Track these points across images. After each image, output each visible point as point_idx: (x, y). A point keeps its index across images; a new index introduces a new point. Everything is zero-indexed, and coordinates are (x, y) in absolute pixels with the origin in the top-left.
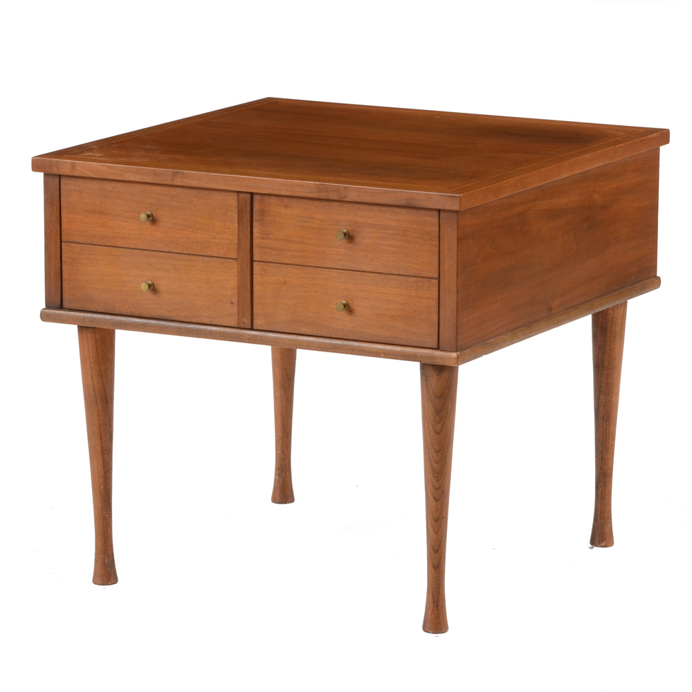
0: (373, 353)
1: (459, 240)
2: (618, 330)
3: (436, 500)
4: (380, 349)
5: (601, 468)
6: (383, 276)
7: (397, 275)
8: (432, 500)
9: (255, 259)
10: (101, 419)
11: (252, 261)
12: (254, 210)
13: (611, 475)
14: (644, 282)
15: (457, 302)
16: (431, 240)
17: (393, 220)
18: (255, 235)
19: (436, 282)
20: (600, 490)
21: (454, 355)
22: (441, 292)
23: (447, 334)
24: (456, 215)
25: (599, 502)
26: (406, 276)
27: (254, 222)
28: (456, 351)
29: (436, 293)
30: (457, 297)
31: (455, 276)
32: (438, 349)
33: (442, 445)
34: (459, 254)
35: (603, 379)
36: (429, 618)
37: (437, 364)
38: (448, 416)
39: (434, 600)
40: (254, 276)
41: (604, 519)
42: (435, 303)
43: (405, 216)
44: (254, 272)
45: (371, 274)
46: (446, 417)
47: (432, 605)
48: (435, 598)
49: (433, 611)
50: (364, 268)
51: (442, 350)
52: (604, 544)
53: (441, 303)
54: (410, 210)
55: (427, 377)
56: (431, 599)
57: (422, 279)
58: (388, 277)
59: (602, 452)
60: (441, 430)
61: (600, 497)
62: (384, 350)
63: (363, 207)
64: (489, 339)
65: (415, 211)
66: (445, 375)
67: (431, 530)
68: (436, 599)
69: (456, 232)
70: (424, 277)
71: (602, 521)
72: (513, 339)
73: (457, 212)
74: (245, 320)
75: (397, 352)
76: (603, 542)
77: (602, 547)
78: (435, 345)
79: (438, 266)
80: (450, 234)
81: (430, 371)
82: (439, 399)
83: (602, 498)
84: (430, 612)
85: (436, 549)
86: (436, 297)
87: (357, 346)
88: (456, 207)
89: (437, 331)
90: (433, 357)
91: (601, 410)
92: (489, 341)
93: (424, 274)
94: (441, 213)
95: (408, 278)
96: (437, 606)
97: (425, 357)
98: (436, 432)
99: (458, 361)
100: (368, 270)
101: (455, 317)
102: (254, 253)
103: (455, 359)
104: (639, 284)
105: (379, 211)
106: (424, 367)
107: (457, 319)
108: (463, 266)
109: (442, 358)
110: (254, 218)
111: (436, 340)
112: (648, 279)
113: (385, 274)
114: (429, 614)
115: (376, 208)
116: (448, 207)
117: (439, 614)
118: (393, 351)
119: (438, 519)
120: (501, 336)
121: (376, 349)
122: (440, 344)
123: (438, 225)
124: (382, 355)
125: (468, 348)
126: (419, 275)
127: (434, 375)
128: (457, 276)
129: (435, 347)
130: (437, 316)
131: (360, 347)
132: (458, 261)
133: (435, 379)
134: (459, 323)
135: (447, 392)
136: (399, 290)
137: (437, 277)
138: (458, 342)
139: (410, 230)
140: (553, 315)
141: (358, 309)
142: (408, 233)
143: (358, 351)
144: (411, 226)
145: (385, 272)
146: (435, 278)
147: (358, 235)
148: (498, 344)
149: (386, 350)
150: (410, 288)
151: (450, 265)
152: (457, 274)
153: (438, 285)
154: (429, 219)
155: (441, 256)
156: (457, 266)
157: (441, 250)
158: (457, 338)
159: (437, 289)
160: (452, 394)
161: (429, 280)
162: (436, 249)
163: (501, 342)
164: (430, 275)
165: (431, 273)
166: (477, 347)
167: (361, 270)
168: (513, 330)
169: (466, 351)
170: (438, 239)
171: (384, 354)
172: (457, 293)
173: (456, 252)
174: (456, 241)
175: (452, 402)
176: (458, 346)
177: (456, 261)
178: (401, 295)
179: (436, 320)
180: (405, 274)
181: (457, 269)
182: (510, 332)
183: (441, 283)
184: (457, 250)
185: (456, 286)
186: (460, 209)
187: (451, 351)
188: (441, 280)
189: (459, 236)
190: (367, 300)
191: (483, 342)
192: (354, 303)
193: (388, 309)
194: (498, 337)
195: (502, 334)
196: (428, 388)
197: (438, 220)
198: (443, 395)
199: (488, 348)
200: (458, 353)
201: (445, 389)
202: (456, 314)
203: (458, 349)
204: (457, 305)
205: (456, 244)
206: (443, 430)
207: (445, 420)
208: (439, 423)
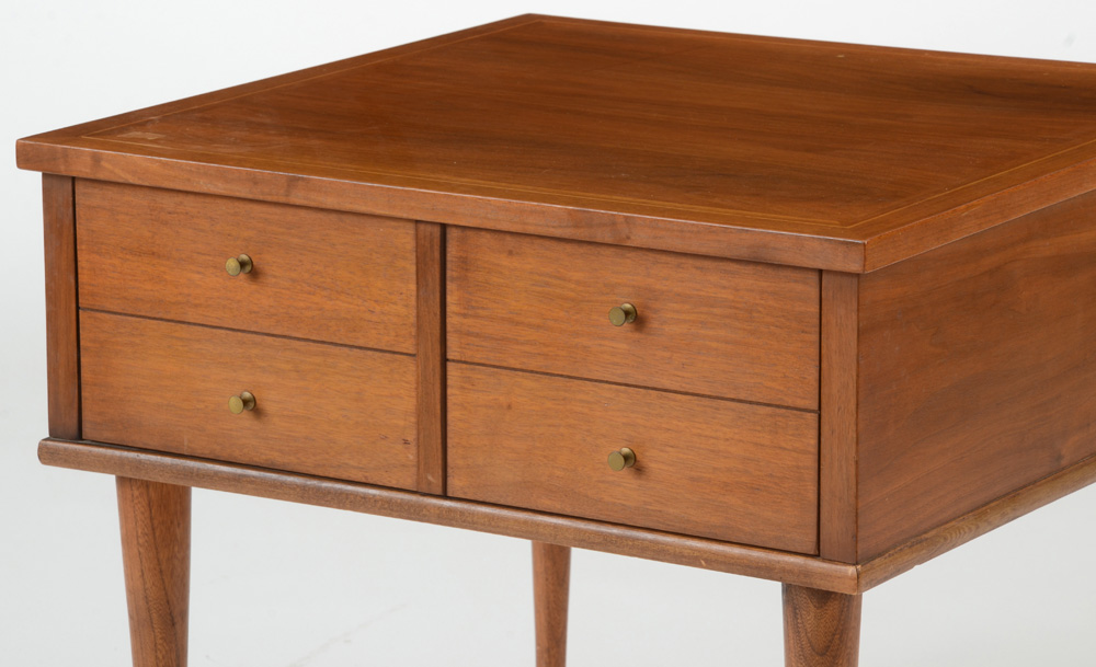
0: (683, 556)
1: (861, 333)
4: (699, 550)
6: (706, 402)
7: (733, 400)
9: (450, 356)
11: (444, 360)
12: (448, 258)
15: (857, 462)
16: (803, 332)
17: (724, 288)
18: (451, 308)
19: (812, 418)
21: (851, 570)
22: (822, 440)
23: (834, 527)
24: (855, 280)
26: (751, 403)
27: (448, 282)
28: (856, 564)
29: (814, 442)
30: (857, 451)
31: (853, 406)
32: (817, 555)
34: (862, 362)
37: (815, 587)
40: (449, 391)
42: (811, 461)
43: (749, 282)
44: (449, 382)
45: (679, 396)
50: (667, 384)
51: (825, 560)
53: (822, 462)
54: (760, 268)
55: (795, 609)
57: (783, 411)
58: (716, 403)
62: (705, 552)
63: (664, 258)
64: (925, 533)
65: (770, 271)
66: (833, 607)
69: (855, 317)
70: (787, 408)
72: (978, 527)
73: (856, 276)
74: (430, 478)
75: (733, 557)
78: (811, 549)
79: (817, 385)
80: (843, 322)
81: (803, 600)
82: (822, 655)
86: (815, 451)
87: (651, 541)
88: (855, 267)
89: (815, 520)
90: (807, 573)
92: (926, 536)
93: (789, 401)
94: (824, 278)
95: (755, 406)
97: (791, 571)
99: (858, 584)
100: (673, 388)
101: (853, 492)
102: (448, 343)
103: (851, 579)
105: (697, 268)
106: (788, 590)
107: (856, 497)
108: (869, 386)
109: (825, 576)
110: (449, 273)
111: (813, 538)
113: (710, 397)
116: (839, 266)
118: (725, 556)
120: (953, 523)
121: (691, 548)
122: (821, 547)
123: (818, 301)
124: (703, 562)
125: (880, 555)
126: (778, 403)
127: (811, 605)
128: (857, 408)
129: (812, 553)
130: (816, 489)
131: (658, 543)
132: (858, 376)
133: (812, 614)
134: (860, 505)
135: (838, 642)
136: (736, 431)
137: (815, 407)
138: (859, 545)
139: (760, 309)
140: (1063, 469)
141: (653, 465)
142: (755, 314)
143: (654, 551)
144: (762, 302)
145: (709, 393)
146: (811, 411)
147: (654, 316)
148: (945, 539)
149: (710, 552)
150: (759, 428)
151: (841, 383)
152: (857, 405)
153: (817, 425)
154: (799, 287)
155: (824, 365)
156: (858, 388)
157: (823, 352)
158: (855, 536)
159: (814, 433)
160: (849, 644)
161: (799, 413)
162: (814, 351)
163: (954, 535)
164: (800, 403)
165: (804, 398)
166: (901, 550)
167: (660, 387)
168: (978, 508)
169: (877, 561)
170: (817, 329)
171: (706, 560)
172: (857, 443)
173: (855, 357)
174: (856, 336)
175: (848, 660)
176: (859, 552)
177: (855, 377)
178: (741, 441)
179: (812, 497)
180: (750, 399)
181: (858, 392)
182: (972, 511)
183: (823, 420)
184: (858, 355)
185: (854, 429)
186: (864, 271)
187: (845, 563)
188: (823, 414)
189: (861, 325)
190: (670, 449)
191: (913, 540)
192: (647, 454)
193: (715, 469)
194: (947, 526)
195: (954, 519)
196: (799, 632)
197: (818, 290)
198: (829, 647)
199: (924, 551)
200: (859, 567)
201: (834, 635)
202: (854, 487)
203: (859, 558)
204: (857, 468)
205: (856, 341)
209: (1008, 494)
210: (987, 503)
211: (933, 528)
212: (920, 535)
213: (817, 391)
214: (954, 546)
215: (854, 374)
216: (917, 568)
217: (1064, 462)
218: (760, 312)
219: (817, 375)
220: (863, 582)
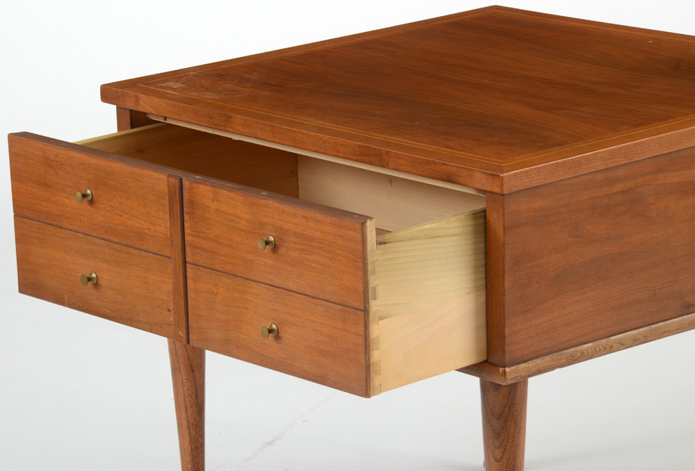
7: (324, 300)
9: (188, 259)
10: (185, 389)
11: (185, 262)
12: (184, 200)
18: (187, 231)
26: (332, 302)
27: (185, 215)
40: (188, 281)
42: (362, 341)
44: (188, 276)
50: (292, 287)
55: (484, 390)
57: (348, 309)
60: (502, 457)
64: (566, 349)
69: (502, 219)
70: (350, 307)
74: (180, 333)
79: (363, 294)
81: (487, 385)
82: (498, 419)
86: (364, 334)
88: (497, 190)
92: (566, 351)
93: (350, 303)
95: (334, 305)
98: (496, 460)
100: (294, 290)
102: (186, 253)
110: (185, 209)
113: (312, 297)
123: (361, 242)
126: (345, 304)
133: (491, 395)
135: (507, 412)
136: (326, 318)
139: (334, 245)
141: (286, 336)
142: (332, 248)
144: (335, 241)
145: (312, 295)
146: (361, 310)
147: (283, 244)
148: (583, 353)
150: (336, 318)
153: (364, 319)
154: (352, 233)
155: (488, 247)
159: (363, 324)
160: (515, 413)
161: (355, 311)
162: (361, 273)
164: (356, 305)
165: (357, 302)
167: (289, 289)
178: (328, 325)
180: (332, 300)
190: (294, 326)
192: (284, 328)
193: (316, 340)
198: (502, 414)
199: (563, 360)
201: (505, 407)
206: (504, 457)
207: (506, 445)
208: (499, 448)
213: (363, 298)
219: (362, 288)
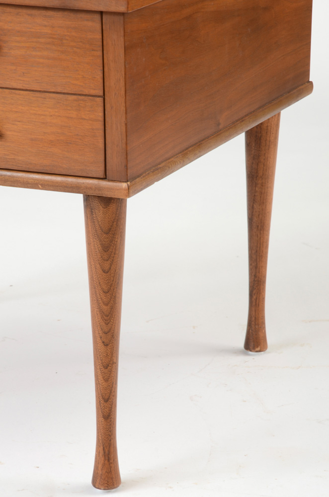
0: (28, 183)
1: (126, 49)
2: (272, 138)
3: (106, 345)
4: (37, 180)
5: (255, 276)
6: (38, 94)
7: (54, 92)
8: (100, 345)
13: (264, 282)
14: (300, 88)
15: (126, 124)
16: (93, 50)
17: (45, 26)
19: (100, 100)
20: (255, 297)
21: (124, 185)
22: (106, 113)
23: (114, 161)
24: (122, 18)
25: (254, 309)
26: (64, 93)
28: (127, 181)
29: (101, 114)
30: (126, 118)
31: (123, 92)
32: (105, 178)
33: (111, 286)
34: (127, 66)
35: (257, 189)
36: (100, 472)
37: (104, 196)
38: (117, 252)
39: (104, 453)
41: (258, 325)
42: (100, 125)
43: (60, 21)
45: (22, 92)
46: (115, 254)
47: (103, 459)
48: (106, 450)
49: (104, 465)
50: (15, 85)
51: (109, 180)
52: (258, 349)
53: (107, 125)
54: (66, 13)
55: (92, 209)
56: (102, 452)
57: (83, 97)
58: (43, 95)
59: (256, 260)
60: (110, 268)
61: (254, 304)
62: (41, 180)
63: (8, 9)
64: (159, 164)
65: (72, 15)
66: (113, 207)
67: (100, 377)
68: (107, 452)
69: (122, 39)
70: (86, 95)
71: (257, 327)
72: (184, 161)
73: (123, 14)
75: (57, 182)
76: (257, 347)
77: (257, 352)
78: (102, 175)
79: (102, 81)
80: (116, 42)
81: (96, 203)
82: (107, 233)
83: (256, 304)
84: (100, 466)
85: (107, 397)
86: (102, 119)
87: (9, 176)
88: (122, 9)
89: (103, 158)
90: (99, 188)
91: (255, 219)
92: (160, 166)
93: (86, 92)
94: (104, 17)
95: (67, 96)
96: (109, 460)
97: (91, 188)
98: (104, 272)
99: (129, 193)
100: (18, 87)
101: (124, 141)
103: (125, 190)
104: (295, 91)
105: (29, 15)
106: (87, 199)
107: (126, 144)
108: (131, 80)
109: (110, 189)
111: (102, 168)
112: (302, 85)
113: (40, 91)
114: (100, 469)
115: (24, 11)
116: (113, 8)
117: (111, 467)
118: (53, 182)
119: (108, 366)
120: (172, 159)
121: (33, 179)
122: (107, 174)
123: (100, 31)
124: (40, 186)
125: (138, 176)
126: (80, 93)
127: (101, 207)
128: (125, 93)
129: (102, 177)
130: (103, 141)
131: (13, 177)
132: (125, 74)
133: (101, 212)
134: (128, 148)
135: (115, 226)
136: (56, 110)
137: (102, 94)
138: (128, 171)
139: (67, 38)
140: (221, 130)
141: (8, 133)
142: (64, 41)
143: (11, 181)
144: (68, 34)
145: (40, 90)
146: (99, 96)
147: (5, 45)
148: (169, 168)
149: (44, 180)
150: (69, 108)
151: (116, 80)
152: (125, 91)
153: (103, 104)
154: (90, 24)
155: (106, 69)
156: (125, 81)
157: (105, 61)
158: (126, 166)
159: (101, 109)
160: (121, 227)
161: (92, 98)
162: (100, 61)
163: (173, 165)
164: (93, 92)
165: (95, 89)
166: (149, 173)
167: (11, 87)
168: (183, 151)
169: (137, 180)
170: (101, 48)
171: (42, 185)
172: (126, 113)
173: (123, 64)
174: (123, 51)
175: (121, 236)
176: (129, 175)
177: (124, 75)
178: (59, 116)
179: (102, 146)
180: (64, 92)
181: (125, 84)
182: (180, 153)
183: (106, 101)
184: (125, 62)
185: (124, 105)
186: (128, 10)
187: (121, 181)
188: (106, 97)
189: (126, 44)
190: (19, 123)
191: (154, 168)
192: (5, 126)
193: (44, 133)
194: (170, 160)
195: (172, 157)
196: (94, 222)
197: (100, 25)
198: (111, 229)
199: (160, 174)
200: (129, 183)
201: (113, 222)
202: (125, 138)
203: (129, 178)
204: (126, 128)
205: (123, 54)
206: (112, 268)
207: (113, 257)
208: (107, 260)
209: (196, 143)
210: (187, 149)
211: (163, 162)
212: (157, 166)
213: (102, 85)
214: (173, 172)
215: (123, 73)
216: (156, 183)
217: (221, 127)
218: (67, 40)
219: (102, 75)
220: (131, 191)
